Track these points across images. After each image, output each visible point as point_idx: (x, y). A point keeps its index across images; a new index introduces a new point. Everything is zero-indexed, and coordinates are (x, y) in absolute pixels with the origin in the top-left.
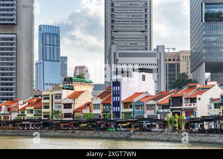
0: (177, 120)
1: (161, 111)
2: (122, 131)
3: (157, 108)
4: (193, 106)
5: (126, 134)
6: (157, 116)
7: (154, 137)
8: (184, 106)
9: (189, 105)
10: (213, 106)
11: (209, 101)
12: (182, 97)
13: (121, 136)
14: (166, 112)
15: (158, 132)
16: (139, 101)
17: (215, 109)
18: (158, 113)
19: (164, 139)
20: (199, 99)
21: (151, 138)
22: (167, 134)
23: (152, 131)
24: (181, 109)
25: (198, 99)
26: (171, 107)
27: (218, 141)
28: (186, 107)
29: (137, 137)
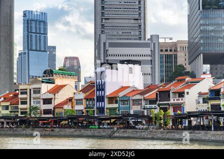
0: (162, 116)
1: (148, 106)
2: (105, 128)
3: (143, 103)
4: (180, 101)
5: (109, 132)
6: (143, 112)
7: (138, 134)
8: (172, 101)
9: (177, 100)
10: (201, 101)
11: (198, 95)
12: (169, 91)
13: (104, 134)
14: (153, 107)
15: (142, 129)
16: (125, 96)
17: (204, 104)
18: (144, 109)
19: (149, 136)
20: (188, 93)
21: (135, 136)
22: (151, 131)
23: (136, 129)
24: (168, 104)
25: (186, 93)
26: (158, 102)
27: (204, 138)
28: (174, 102)
29: (121, 135)
